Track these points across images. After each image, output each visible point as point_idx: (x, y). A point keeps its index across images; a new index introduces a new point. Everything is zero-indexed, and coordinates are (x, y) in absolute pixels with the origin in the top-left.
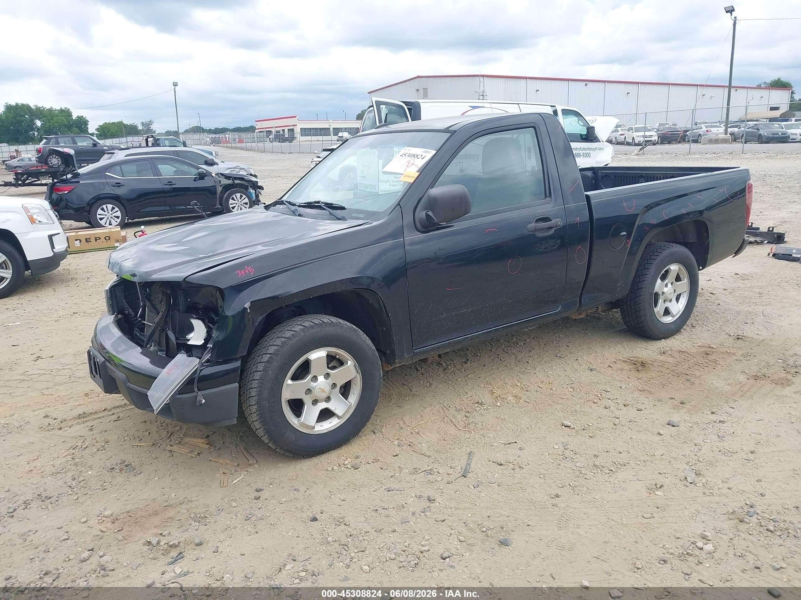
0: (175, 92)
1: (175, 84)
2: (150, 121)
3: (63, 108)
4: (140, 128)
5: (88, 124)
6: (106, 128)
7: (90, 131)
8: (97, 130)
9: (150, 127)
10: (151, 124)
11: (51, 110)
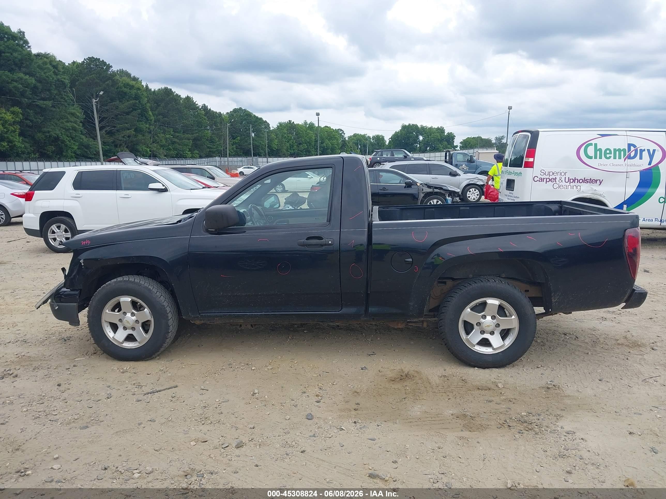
0: (509, 114)
1: (510, 108)
2: (503, 136)
3: (439, 127)
4: (494, 141)
5: (455, 138)
6: (467, 141)
7: (455, 144)
8: (461, 143)
9: (502, 141)
10: (503, 139)
11: (431, 128)
